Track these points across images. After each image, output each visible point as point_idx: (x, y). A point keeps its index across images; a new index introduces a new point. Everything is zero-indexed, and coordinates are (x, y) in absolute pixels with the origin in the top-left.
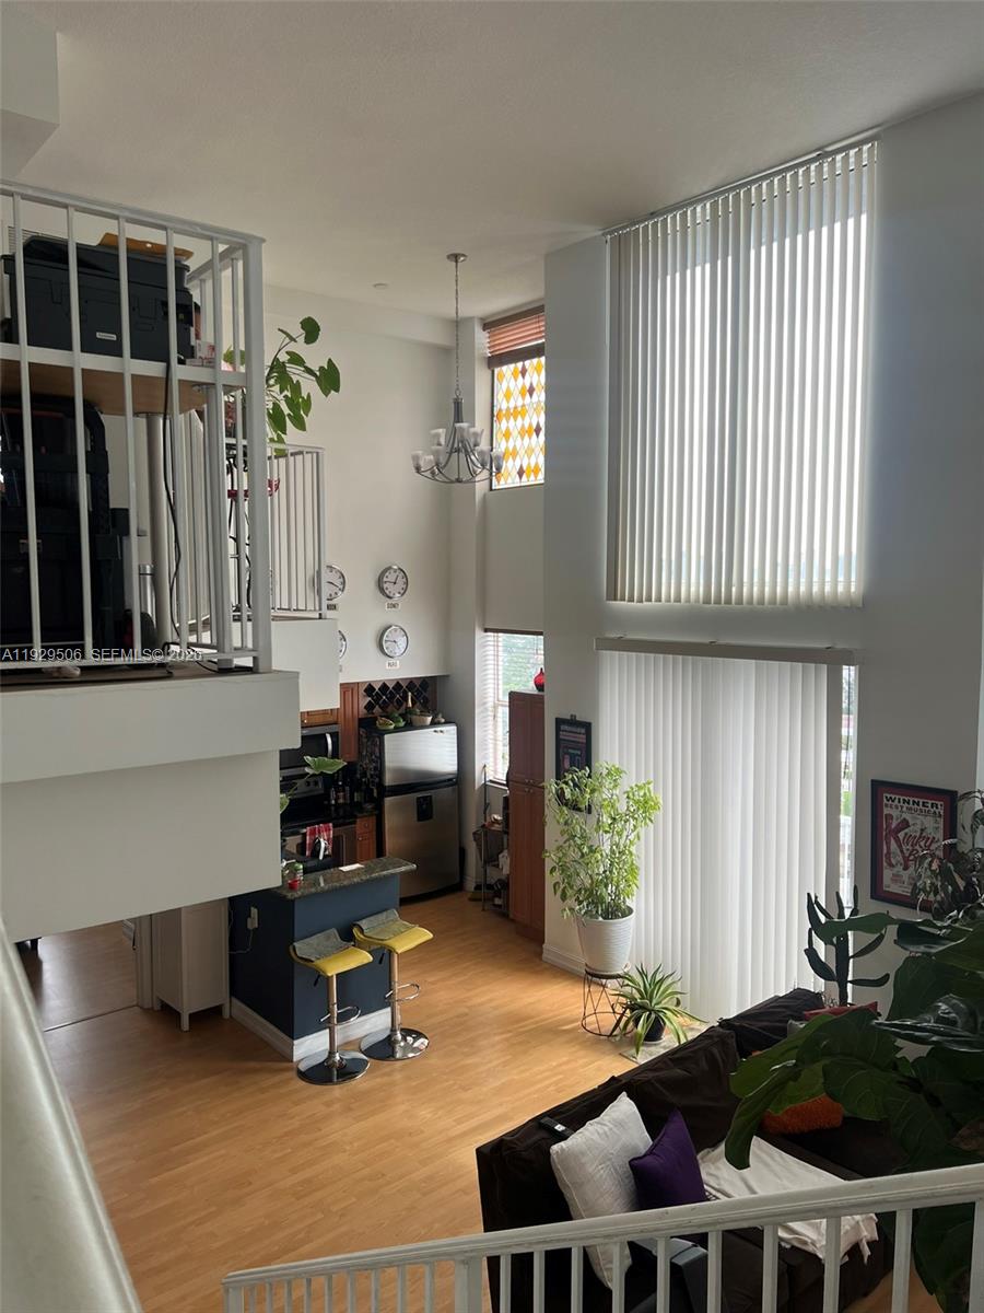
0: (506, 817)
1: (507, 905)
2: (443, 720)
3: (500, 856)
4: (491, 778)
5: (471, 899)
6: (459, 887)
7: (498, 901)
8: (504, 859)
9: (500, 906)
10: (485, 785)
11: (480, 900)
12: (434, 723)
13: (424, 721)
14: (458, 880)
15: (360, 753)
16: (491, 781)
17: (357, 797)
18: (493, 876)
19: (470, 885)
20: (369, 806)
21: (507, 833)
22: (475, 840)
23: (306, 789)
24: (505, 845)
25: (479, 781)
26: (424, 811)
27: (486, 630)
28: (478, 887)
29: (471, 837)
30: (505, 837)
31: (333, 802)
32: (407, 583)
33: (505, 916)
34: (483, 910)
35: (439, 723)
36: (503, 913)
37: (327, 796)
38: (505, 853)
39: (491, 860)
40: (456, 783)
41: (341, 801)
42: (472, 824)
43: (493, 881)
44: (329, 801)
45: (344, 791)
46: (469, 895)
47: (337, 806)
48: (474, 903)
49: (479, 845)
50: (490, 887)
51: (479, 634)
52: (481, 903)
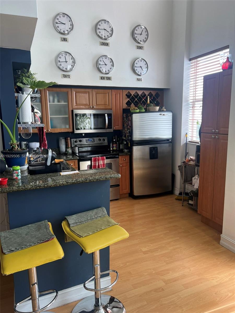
0: (198, 157)
1: (196, 205)
2: (165, 110)
3: (193, 178)
4: (190, 140)
5: (177, 199)
6: (171, 192)
7: (191, 202)
8: (195, 180)
9: (192, 205)
10: (186, 144)
11: (181, 200)
12: (160, 111)
13: (155, 109)
14: (171, 189)
15: (123, 126)
16: (189, 142)
17: (121, 147)
18: (189, 188)
19: (177, 192)
20: (126, 151)
21: (198, 166)
22: (179, 170)
23: (99, 142)
24: (196, 173)
25: (183, 141)
26: (154, 154)
27: (190, 60)
28: (180, 194)
29: (177, 168)
30: (196, 168)
31: (111, 149)
32: (148, 35)
33: (195, 210)
34: (183, 206)
35: (163, 111)
36: (194, 209)
37: (109, 146)
38: (196, 177)
39: (188, 180)
40: (171, 142)
41: (115, 148)
42: (179, 162)
43: (189, 191)
44: (110, 148)
45: (116, 144)
46: (176, 197)
47: (113, 150)
48: (178, 201)
49: (181, 172)
50: (187, 194)
51: (186, 62)
52: (181, 202)
